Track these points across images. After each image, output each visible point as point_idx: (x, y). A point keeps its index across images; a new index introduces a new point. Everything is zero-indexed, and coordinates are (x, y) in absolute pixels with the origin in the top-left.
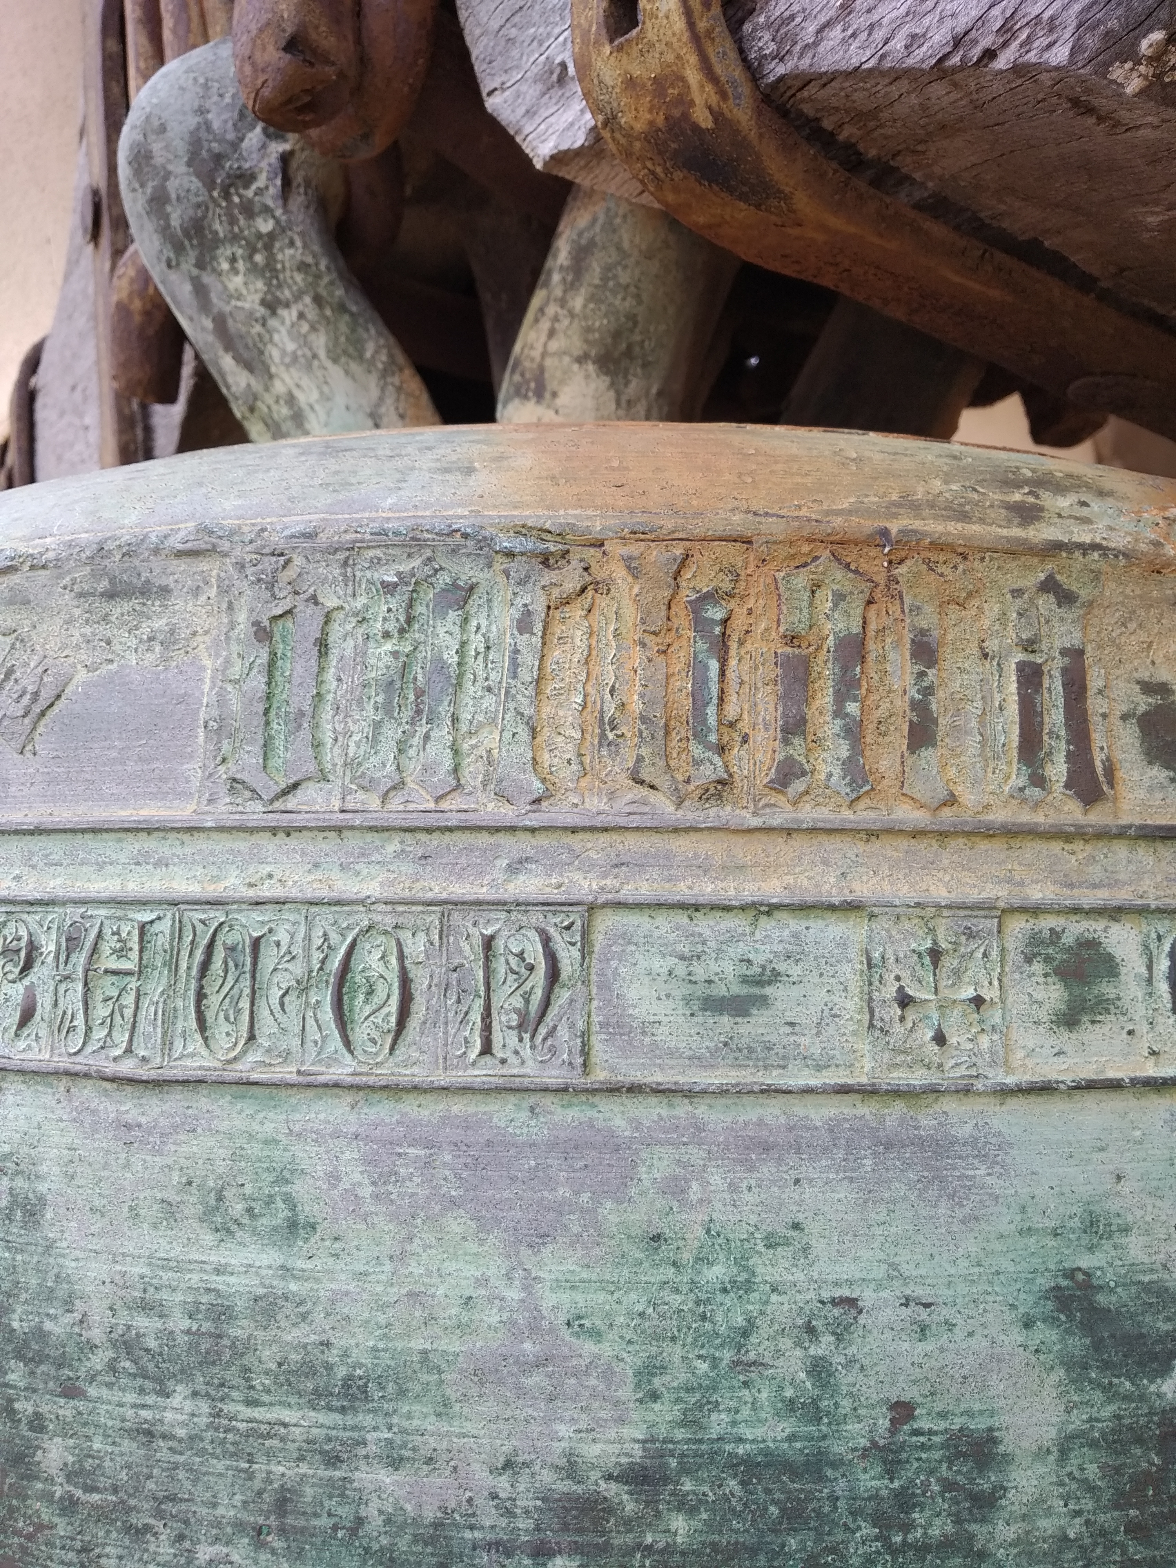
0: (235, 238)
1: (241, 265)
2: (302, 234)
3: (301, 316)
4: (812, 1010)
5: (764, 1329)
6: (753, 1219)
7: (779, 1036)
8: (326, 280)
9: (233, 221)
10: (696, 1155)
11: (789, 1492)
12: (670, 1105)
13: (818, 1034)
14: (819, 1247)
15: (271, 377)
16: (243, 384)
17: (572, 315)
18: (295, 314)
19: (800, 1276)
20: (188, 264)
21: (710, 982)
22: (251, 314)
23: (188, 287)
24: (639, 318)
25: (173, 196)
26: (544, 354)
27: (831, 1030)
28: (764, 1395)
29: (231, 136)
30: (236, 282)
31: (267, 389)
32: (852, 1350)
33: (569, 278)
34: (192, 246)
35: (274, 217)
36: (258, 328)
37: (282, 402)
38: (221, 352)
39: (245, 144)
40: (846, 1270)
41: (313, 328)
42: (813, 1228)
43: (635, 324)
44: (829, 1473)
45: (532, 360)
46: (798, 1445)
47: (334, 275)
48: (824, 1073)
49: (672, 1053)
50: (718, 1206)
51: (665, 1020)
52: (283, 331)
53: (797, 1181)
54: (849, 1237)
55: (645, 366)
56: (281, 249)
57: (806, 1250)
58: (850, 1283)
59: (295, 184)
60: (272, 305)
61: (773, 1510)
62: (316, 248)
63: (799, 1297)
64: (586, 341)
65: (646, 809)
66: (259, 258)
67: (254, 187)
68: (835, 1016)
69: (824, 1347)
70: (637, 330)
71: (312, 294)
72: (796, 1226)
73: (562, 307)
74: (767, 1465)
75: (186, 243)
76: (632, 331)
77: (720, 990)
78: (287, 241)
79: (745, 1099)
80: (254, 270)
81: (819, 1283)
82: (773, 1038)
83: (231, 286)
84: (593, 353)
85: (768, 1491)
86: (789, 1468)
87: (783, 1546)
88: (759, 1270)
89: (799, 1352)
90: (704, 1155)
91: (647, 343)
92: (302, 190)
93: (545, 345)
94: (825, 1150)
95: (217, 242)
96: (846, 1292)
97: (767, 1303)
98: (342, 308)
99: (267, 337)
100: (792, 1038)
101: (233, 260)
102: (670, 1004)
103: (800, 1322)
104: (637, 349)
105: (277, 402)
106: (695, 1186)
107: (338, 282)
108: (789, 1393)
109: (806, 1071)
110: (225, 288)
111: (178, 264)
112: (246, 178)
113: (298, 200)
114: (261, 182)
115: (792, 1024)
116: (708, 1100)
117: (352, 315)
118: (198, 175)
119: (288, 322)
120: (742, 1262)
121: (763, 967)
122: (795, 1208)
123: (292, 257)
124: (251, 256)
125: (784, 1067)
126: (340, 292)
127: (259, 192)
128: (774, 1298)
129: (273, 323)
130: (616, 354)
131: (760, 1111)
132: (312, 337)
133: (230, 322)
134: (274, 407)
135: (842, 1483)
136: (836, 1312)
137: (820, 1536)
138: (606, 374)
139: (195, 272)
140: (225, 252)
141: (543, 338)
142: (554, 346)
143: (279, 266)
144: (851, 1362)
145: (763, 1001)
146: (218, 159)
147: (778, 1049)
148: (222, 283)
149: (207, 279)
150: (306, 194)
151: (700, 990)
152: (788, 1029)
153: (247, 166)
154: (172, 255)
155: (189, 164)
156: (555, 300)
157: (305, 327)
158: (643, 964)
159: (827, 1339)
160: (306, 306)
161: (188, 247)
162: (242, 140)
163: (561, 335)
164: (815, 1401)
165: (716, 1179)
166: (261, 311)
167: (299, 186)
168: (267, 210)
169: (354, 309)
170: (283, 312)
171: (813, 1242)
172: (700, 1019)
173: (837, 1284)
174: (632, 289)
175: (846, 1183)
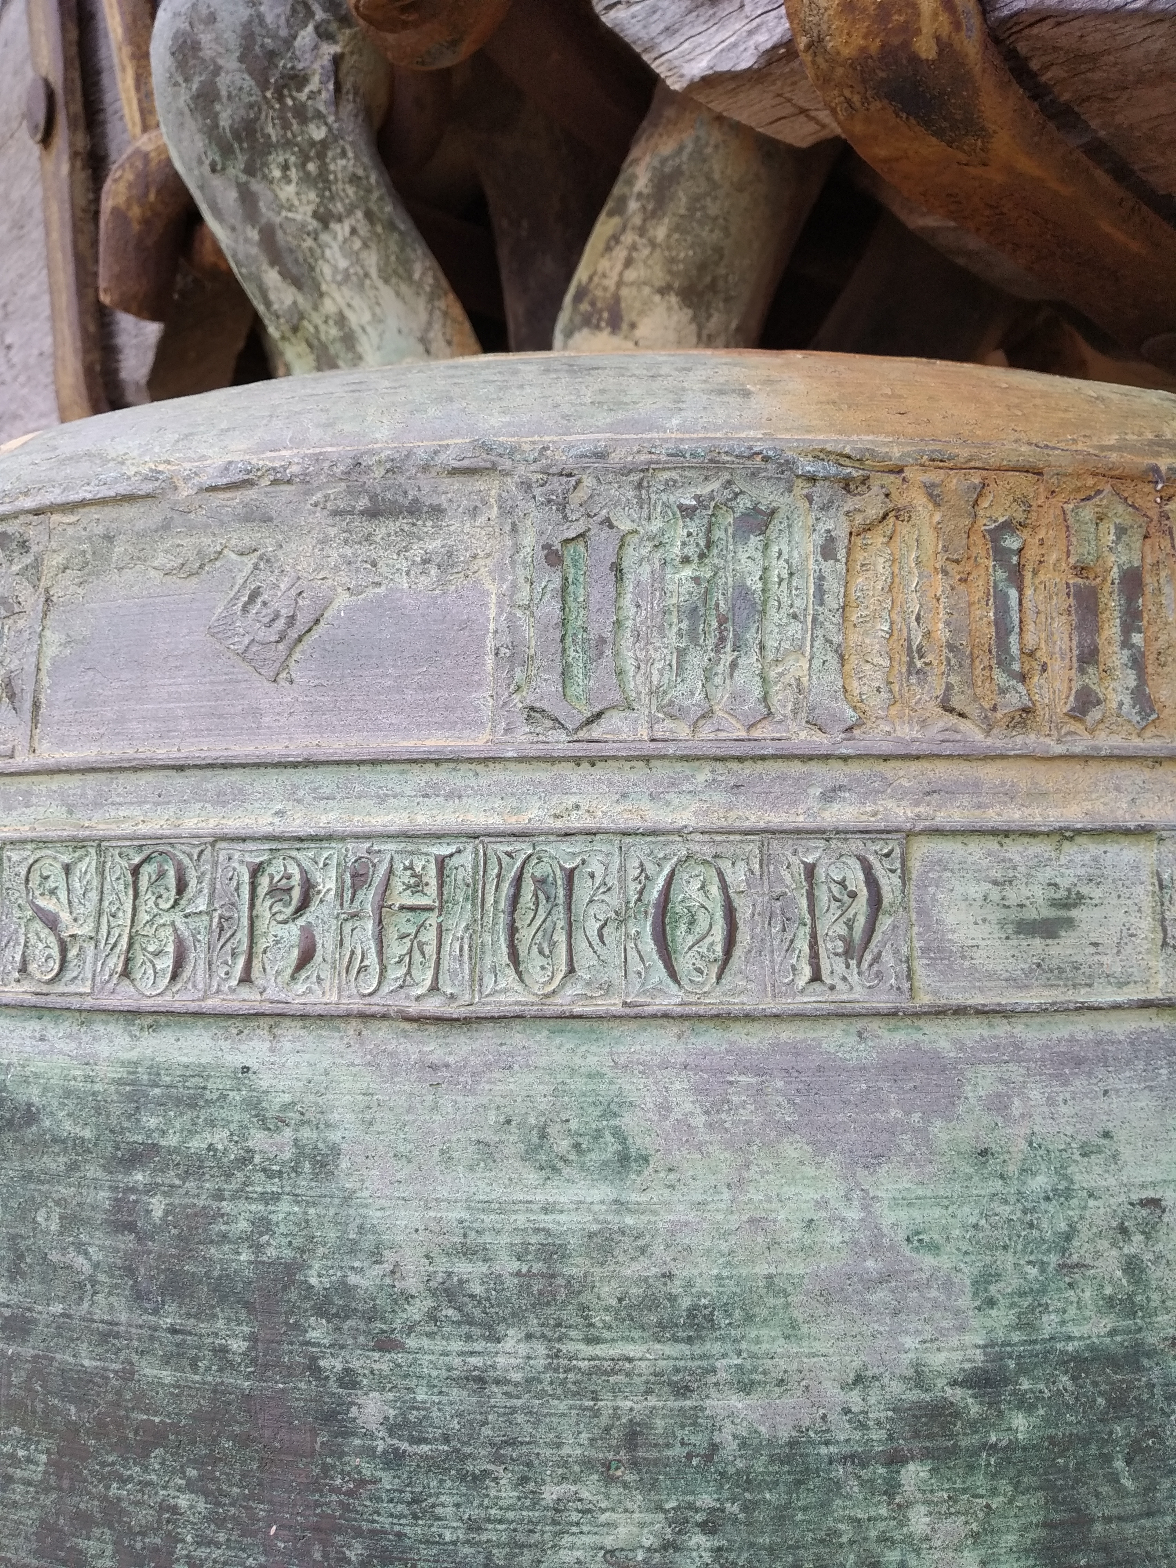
0: (288, 144)
1: (293, 173)
2: (352, 143)
3: (354, 231)
4: (1113, 930)
5: (1085, 1233)
6: (1070, 1130)
7: (1084, 955)
8: (375, 195)
9: (286, 126)
10: (1016, 1072)
11: (1113, 1383)
12: (990, 1025)
13: (1119, 952)
14: (1126, 1153)
15: (321, 295)
16: (288, 302)
17: (653, 244)
18: (347, 229)
19: (1112, 1181)
20: (236, 170)
21: (1021, 906)
22: (303, 226)
23: (233, 194)
24: (726, 252)
25: (224, 93)
26: (620, 284)
27: (1129, 949)
28: (1088, 1294)
29: (284, 32)
30: (288, 191)
31: (316, 308)
32: (1159, 1247)
33: (650, 207)
34: (241, 149)
35: (326, 124)
36: (309, 242)
37: (331, 322)
38: (265, 266)
39: (297, 43)
40: (1150, 1173)
41: (365, 245)
42: (1121, 1135)
43: (721, 257)
44: (1146, 1362)
45: (605, 289)
46: (1119, 1339)
47: (383, 190)
48: (1125, 989)
49: (991, 975)
50: (1038, 1119)
51: (983, 943)
52: (335, 246)
53: (1106, 1093)
54: (1151, 1142)
55: (727, 300)
56: (334, 159)
57: (1115, 1157)
58: (1154, 1184)
59: (344, 90)
60: (324, 218)
61: (1100, 1401)
62: (366, 160)
63: (1112, 1201)
64: (670, 272)
65: (959, 737)
66: (311, 167)
67: (307, 90)
68: (1132, 935)
69: (1136, 1245)
70: (723, 264)
71: (363, 208)
72: (1106, 1135)
73: (641, 236)
74: (1093, 1360)
75: (236, 145)
76: (717, 264)
77: (1031, 914)
78: (339, 150)
79: (1058, 1017)
80: (306, 179)
81: (1127, 1186)
82: (1079, 958)
83: (283, 196)
84: (676, 285)
85: (1095, 1384)
86: (1113, 1361)
87: (1111, 1433)
88: (1077, 1178)
89: (1114, 1252)
90: (1023, 1071)
91: (730, 277)
92: (351, 97)
93: (621, 274)
94: (1128, 1062)
95: (269, 147)
96: (1150, 1194)
97: (1085, 1208)
98: (391, 226)
99: (319, 251)
100: (1096, 958)
101: (285, 167)
102: (986, 928)
103: (1114, 1224)
104: (721, 284)
105: (326, 322)
106: (1017, 1101)
107: (387, 198)
108: (1108, 1291)
109: (1110, 989)
110: (276, 196)
111: (224, 169)
112: (299, 80)
113: (348, 108)
114: (314, 84)
115: (1095, 945)
116: (1025, 1019)
117: (401, 233)
118: (251, 74)
119: (340, 238)
120: (1061, 1172)
121: (1069, 890)
122: (1105, 1118)
123: (345, 168)
124: (304, 165)
125: (1090, 986)
126: (389, 209)
127: (312, 96)
128: (1091, 1203)
129: (325, 237)
130: (700, 287)
131: (1071, 1028)
132: (364, 255)
133: (280, 234)
134: (323, 328)
135: (1157, 1371)
136: (1144, 1212)
137: (1141, 1421)
138: (689, 307)
139: (243, 178)
140: (277, 158)
141: (619, 266)
142: (631, 275)
143: (332, 177)
144: (1159, 1258)
145: (1070, 923)
146: (272, 55)
147: (1084, 969)
148: (273, 191)
149: (256, 186)
150: (354, 101)
151: (1013, 914)
152: (1092, 950)
153: (300, 66)
154: (217, 158)
155: (241, 60)
156: (633, 229)
157: (357, 244)
158: (959, 889)
159: (1138, 1238)
160: (358, 221)
161: (238, 151)
162: (294, 37)
163: (641, 264)
164: (1130, 1297)
165: (1035, 1094)
166: (314, 224)
167: (348, 93)
168: (319, 116)
169: (402, 227)
170: (335, 226)
171: (1121, 1149)
172: (1014, 942)
173: (1143, 1186)
174: (721, 221)
175: (1147, 1092)
